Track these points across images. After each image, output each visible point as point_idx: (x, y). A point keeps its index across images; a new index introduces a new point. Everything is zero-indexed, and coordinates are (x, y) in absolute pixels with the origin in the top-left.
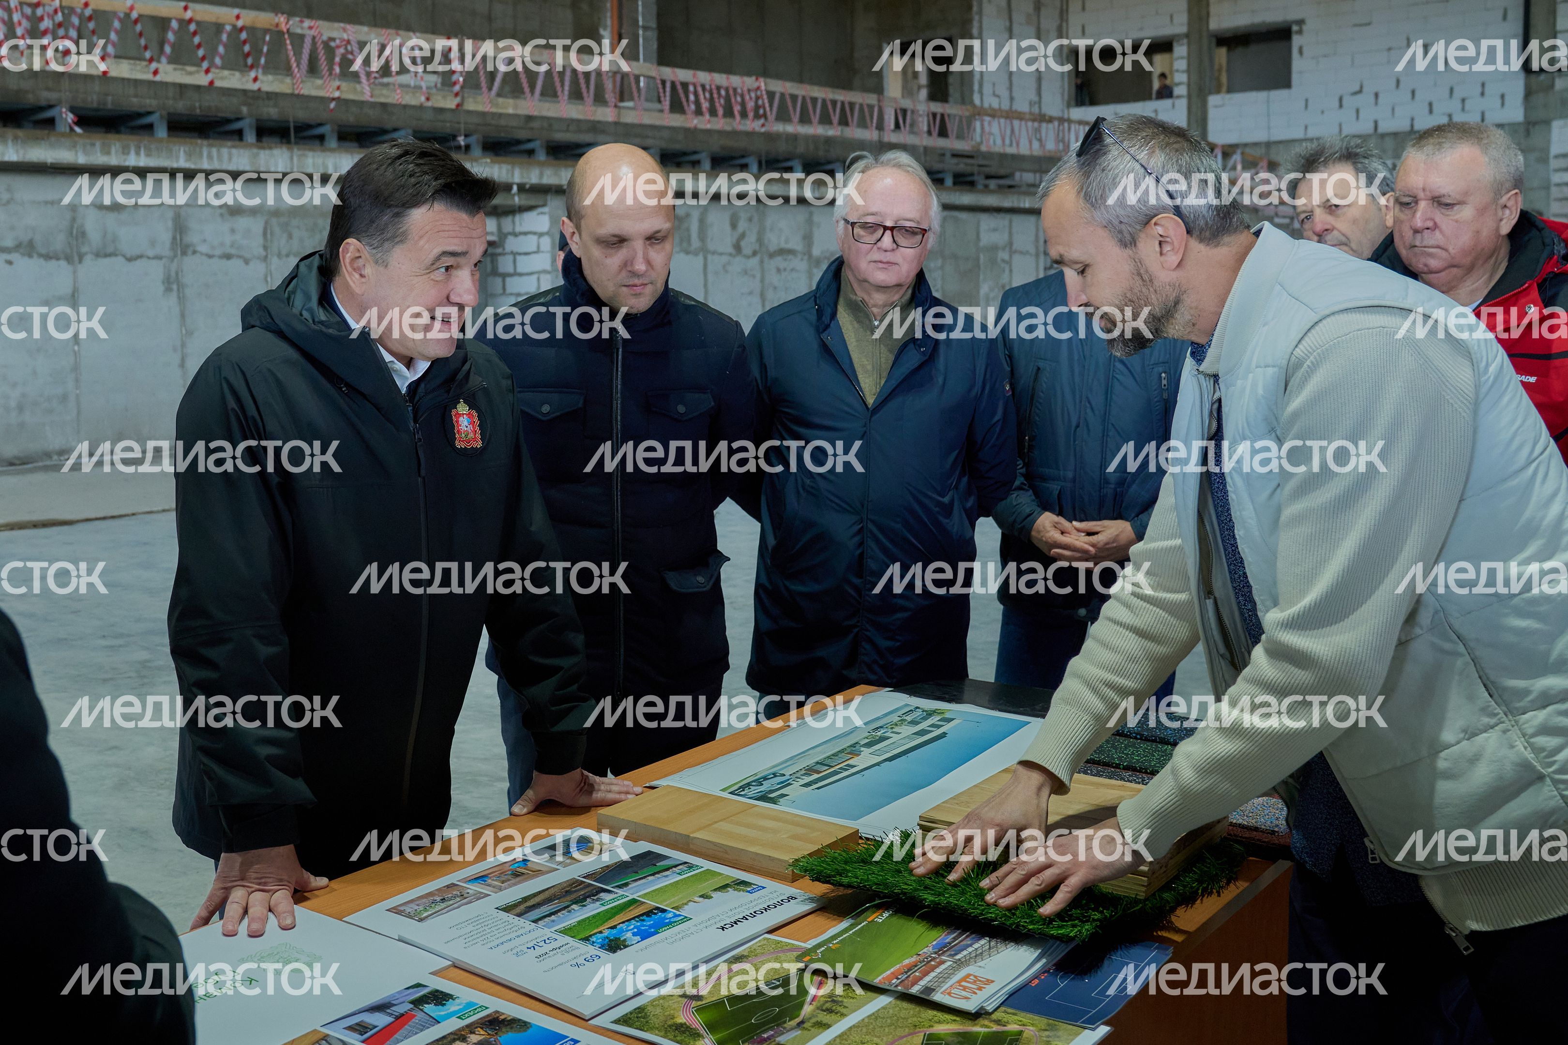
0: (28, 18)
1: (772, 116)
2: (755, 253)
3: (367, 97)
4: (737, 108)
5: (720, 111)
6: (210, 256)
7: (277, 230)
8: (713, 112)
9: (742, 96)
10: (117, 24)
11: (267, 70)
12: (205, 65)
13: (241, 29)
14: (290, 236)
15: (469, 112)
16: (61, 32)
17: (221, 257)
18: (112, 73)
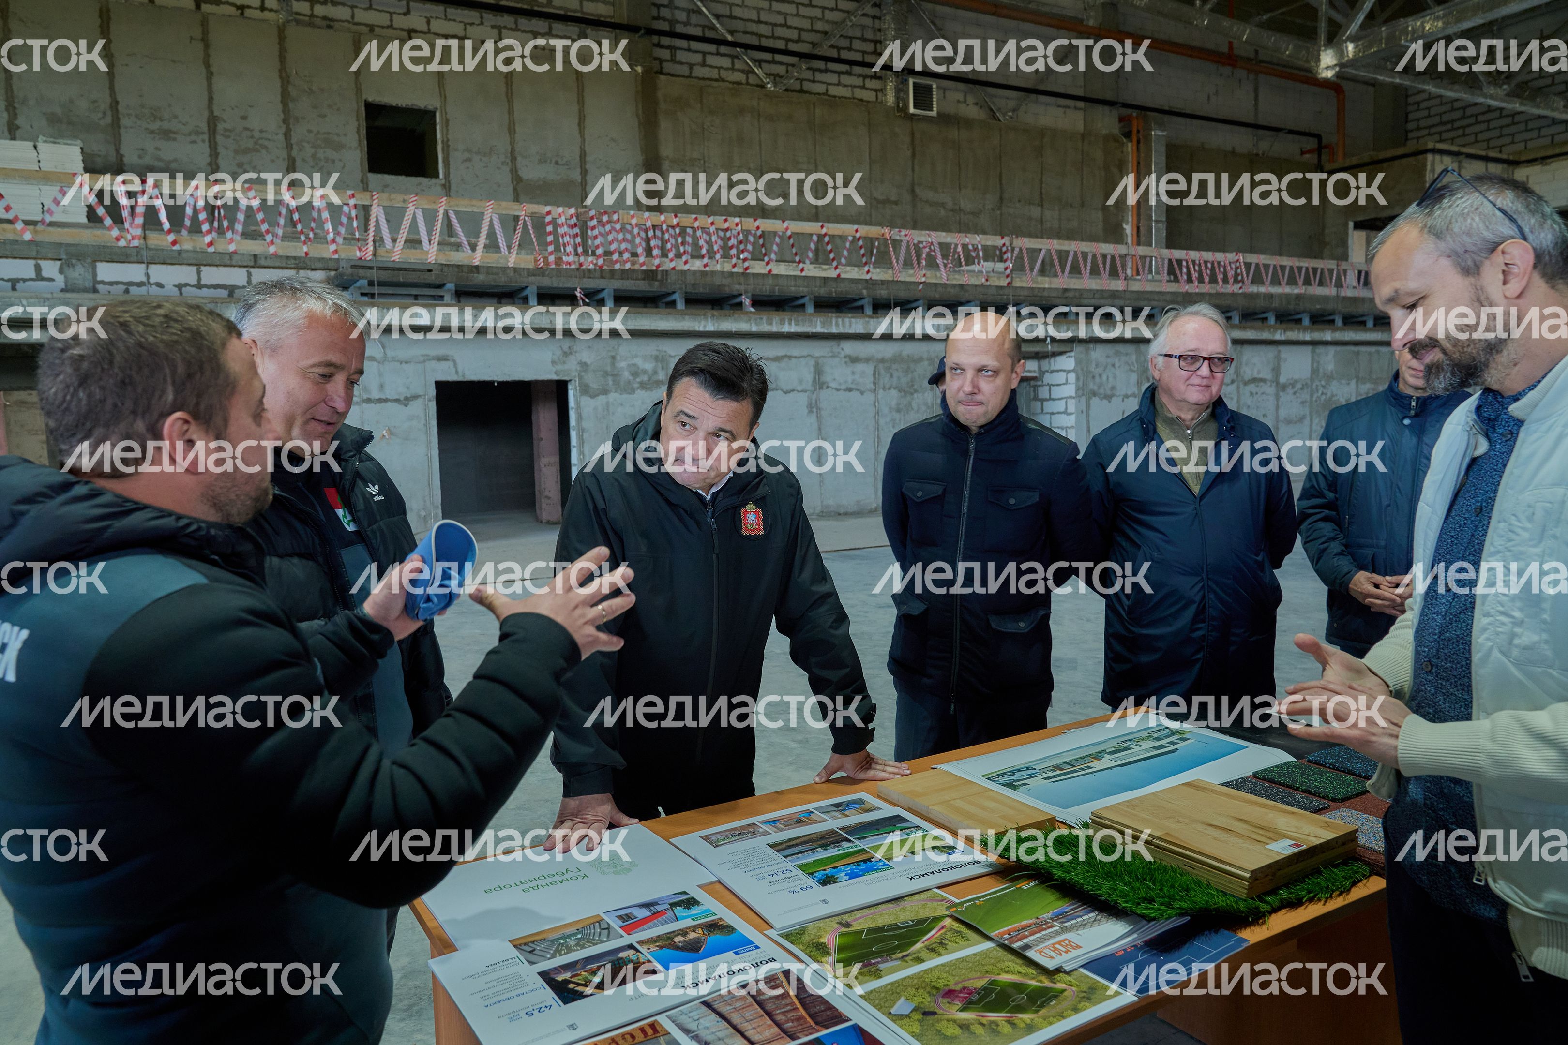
0: (722, 239)
1: (1248, 281)
2: (1233, 382)
3: (944, 281)
4: (1220, 277)
5: (1207, 279)
6: (838, 390)
7: (883, 372)
8: (1201, 280)
9: (1225, 267)
10: (777, 240)
11: (877, 265)
12: (835, 264)
13: (859, 239)
14: (892, 376)
15: (1016, 288)
16: (742, 247)
17: (845, 390)
18: (774, 272)
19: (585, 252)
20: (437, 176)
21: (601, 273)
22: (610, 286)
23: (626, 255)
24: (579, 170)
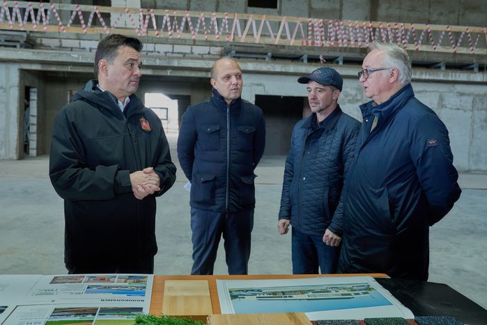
0: (393, 33)
6: (451, 109)
10: (423, 34)
11: (477, 47)
12: (453, 46)
13: (468, 33)
16: (404, 37)
17: (456, 109)
18: (420, 49)
19: (326, 39)
20: (276, 7)
21: (332, 49)
22: (342, 55)
23: (345, 41)
24: (339, 4)
